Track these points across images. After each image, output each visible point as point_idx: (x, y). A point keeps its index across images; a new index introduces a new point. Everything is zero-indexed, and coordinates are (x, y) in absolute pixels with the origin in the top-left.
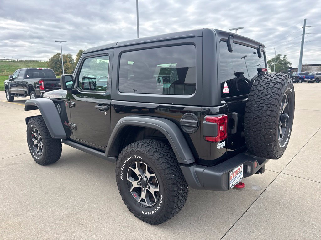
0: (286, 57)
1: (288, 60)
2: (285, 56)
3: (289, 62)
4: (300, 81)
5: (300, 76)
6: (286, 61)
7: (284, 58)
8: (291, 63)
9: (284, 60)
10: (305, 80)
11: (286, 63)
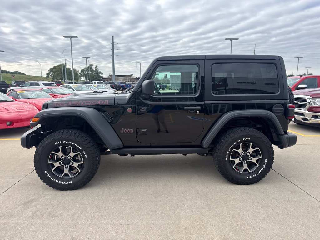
0: (98, 67)
1: (100, 71)
2: (96, 66)
3: (100, 72)
4: (122, 89)
5: (122, 85)
6: (98, 71)
7: (96, 68)
8: (102, 73)
9: (96, 70)
10: (125, 88)
11: (98, 73)
